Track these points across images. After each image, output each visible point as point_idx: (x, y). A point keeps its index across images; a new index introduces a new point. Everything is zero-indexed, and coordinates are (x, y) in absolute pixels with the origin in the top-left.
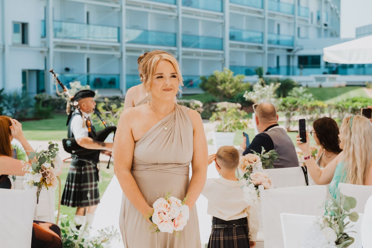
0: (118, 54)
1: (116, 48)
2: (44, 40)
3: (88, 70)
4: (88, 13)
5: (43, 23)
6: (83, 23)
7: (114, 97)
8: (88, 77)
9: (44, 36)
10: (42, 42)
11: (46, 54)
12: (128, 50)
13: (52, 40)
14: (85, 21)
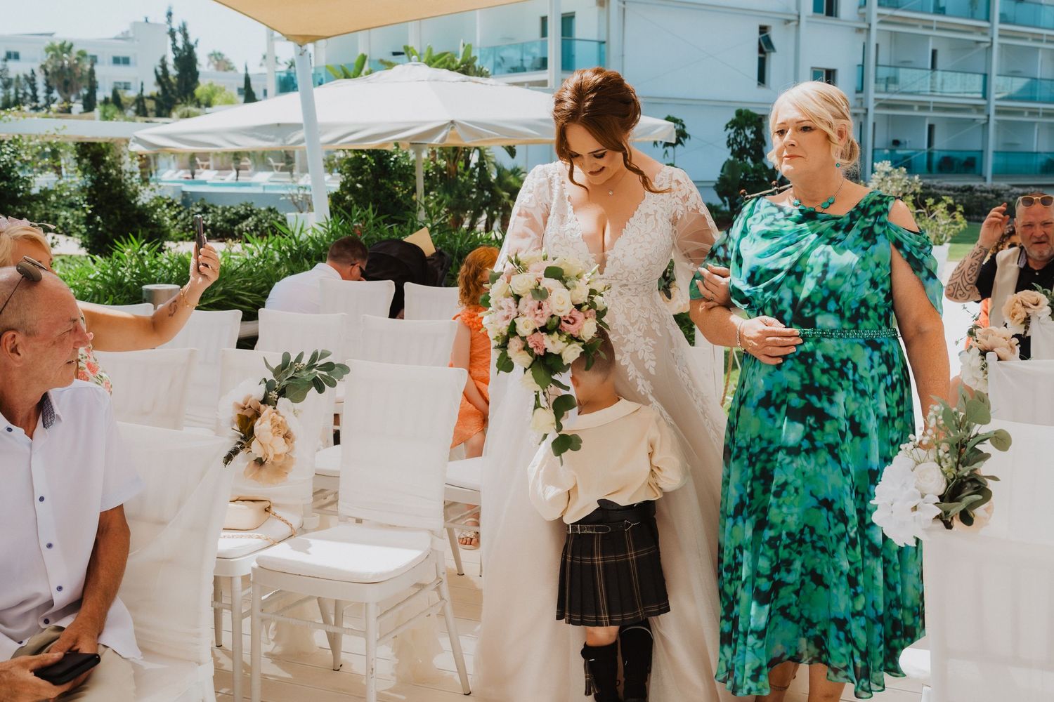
0: (983, 117)
1: (979, 109)
2: (860, 95)
3: (930, 143)
4: (934, 53)
5: (861, 68)
6: (927, 69)
7: (964, 187)
8: (930, 155)
9: (860, 90)
10: (857, 99)
11: (861, 118)
12: (999, 111)
13: (872, 95)
14: (929, 66)
